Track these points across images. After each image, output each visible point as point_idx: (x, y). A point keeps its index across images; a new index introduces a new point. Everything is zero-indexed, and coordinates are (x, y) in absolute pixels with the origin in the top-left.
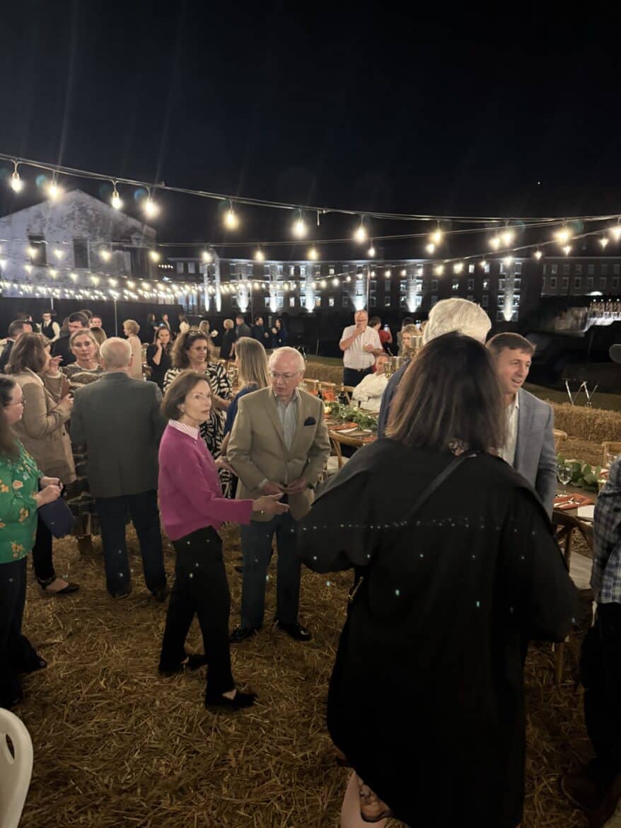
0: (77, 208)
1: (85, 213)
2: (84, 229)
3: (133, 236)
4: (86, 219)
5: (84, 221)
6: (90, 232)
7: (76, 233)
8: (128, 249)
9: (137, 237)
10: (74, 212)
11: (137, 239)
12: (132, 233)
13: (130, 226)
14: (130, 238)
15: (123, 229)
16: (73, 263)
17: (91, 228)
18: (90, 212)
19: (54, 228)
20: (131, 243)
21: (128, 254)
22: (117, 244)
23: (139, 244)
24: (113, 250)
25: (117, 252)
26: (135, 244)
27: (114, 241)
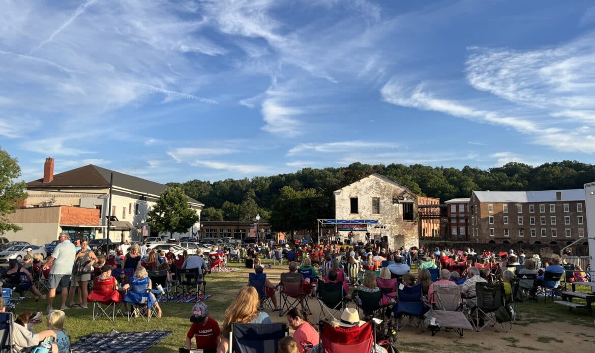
0: (375, 182)
1: (379, 185)
2: (378, 193)
3: (404, 196)
4: (379, 188)
5: (378, 189)
6: (381, 194)
7: (374, 196)
8: (401, 203)
10: (373, 185)
11: (407, 197)
12: (404, 194)
13: (402, 191)
15: (399, 193)
16: (372, 211)
17: (382, 192)
18: (381, 184)
19: (363, 193)
20: (403, 200)
21: (402, 205)
22: (395, 201)
23: (407, 200)
24: (393, 204)
25: (395, 204)
26: (405, 200)
27: (393, 199)
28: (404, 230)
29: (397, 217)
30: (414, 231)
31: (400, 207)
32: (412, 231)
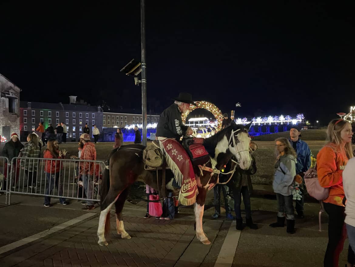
3: (10, 91)
8: (8, 97)
9: (12, 92)
11: (12, 93)
12: (10, 89)
13: (9, 86)
14: (9, 92)
15: (6, 87)
20: (9, 94)
21: (8, 99)
22: (3, 95)
23: (12, 95)
24: (2, 96)
25: (3, 97)
26: (11, 95)
27: (2, 93)
28: (9, 122)
29: (4, 110)
30: (17, 123)
31: (7, 100)
32: (15, 123)
